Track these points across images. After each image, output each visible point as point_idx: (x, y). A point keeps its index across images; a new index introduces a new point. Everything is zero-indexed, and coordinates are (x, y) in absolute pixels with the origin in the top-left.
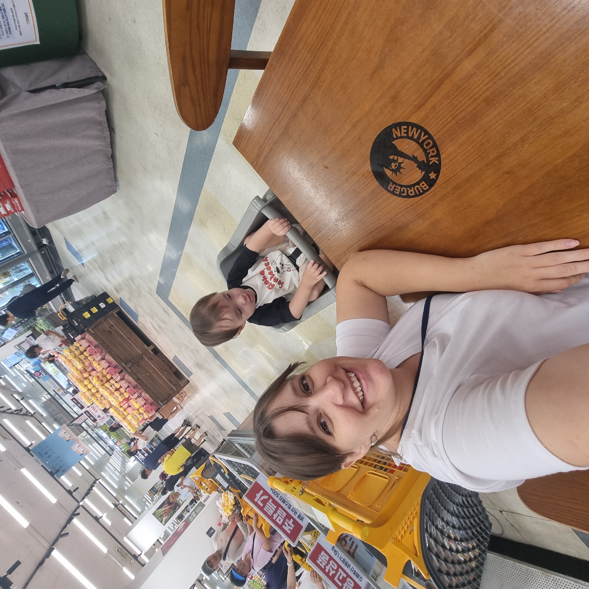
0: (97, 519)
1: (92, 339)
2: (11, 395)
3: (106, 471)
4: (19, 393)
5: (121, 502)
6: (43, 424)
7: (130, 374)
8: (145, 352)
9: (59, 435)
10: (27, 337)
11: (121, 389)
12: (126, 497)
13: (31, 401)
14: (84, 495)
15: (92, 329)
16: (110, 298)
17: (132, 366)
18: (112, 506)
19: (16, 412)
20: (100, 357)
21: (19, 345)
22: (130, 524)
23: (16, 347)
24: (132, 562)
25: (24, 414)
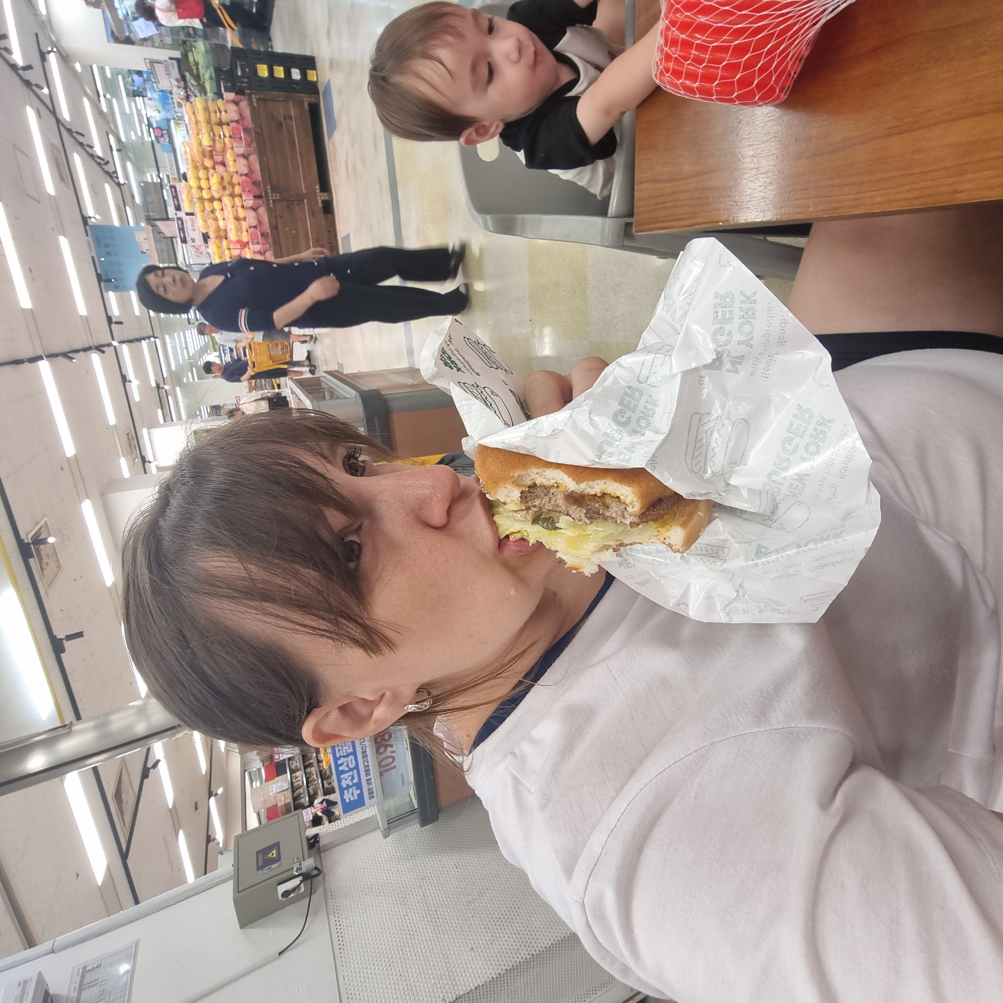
0: (124, 379)
1: (247, 113)
2: (107, 132)
3: (172, 338)
4: (119, 140)
5: (166, 387)
6: (128, 208)
7: (269, 210)
8: (311, 195)
9: (137, 235)
10: (171, 58)
11: (243, 223)
12: (178, 389)
13: (129, 164)
14: (126, 339)
15: (258, 100)
16: (315, 72)
17: (279, 200)
18: (154, 384)
19: (99, 160)
20: (241, 150)
21: (152, 62)
22: (162, 421)
23: (147, 61)
24: (136, 461)
25: (107, 173)
